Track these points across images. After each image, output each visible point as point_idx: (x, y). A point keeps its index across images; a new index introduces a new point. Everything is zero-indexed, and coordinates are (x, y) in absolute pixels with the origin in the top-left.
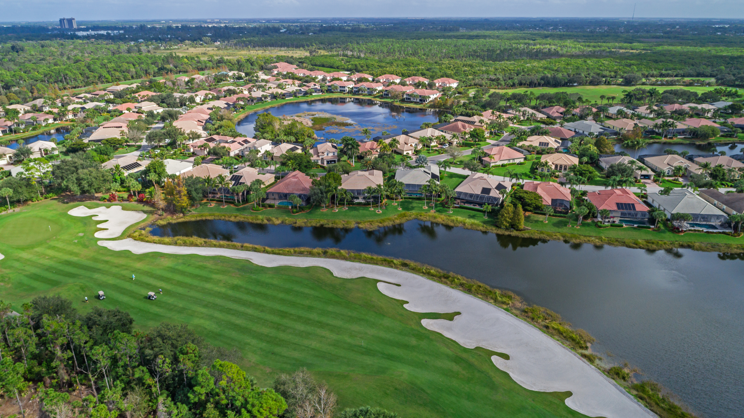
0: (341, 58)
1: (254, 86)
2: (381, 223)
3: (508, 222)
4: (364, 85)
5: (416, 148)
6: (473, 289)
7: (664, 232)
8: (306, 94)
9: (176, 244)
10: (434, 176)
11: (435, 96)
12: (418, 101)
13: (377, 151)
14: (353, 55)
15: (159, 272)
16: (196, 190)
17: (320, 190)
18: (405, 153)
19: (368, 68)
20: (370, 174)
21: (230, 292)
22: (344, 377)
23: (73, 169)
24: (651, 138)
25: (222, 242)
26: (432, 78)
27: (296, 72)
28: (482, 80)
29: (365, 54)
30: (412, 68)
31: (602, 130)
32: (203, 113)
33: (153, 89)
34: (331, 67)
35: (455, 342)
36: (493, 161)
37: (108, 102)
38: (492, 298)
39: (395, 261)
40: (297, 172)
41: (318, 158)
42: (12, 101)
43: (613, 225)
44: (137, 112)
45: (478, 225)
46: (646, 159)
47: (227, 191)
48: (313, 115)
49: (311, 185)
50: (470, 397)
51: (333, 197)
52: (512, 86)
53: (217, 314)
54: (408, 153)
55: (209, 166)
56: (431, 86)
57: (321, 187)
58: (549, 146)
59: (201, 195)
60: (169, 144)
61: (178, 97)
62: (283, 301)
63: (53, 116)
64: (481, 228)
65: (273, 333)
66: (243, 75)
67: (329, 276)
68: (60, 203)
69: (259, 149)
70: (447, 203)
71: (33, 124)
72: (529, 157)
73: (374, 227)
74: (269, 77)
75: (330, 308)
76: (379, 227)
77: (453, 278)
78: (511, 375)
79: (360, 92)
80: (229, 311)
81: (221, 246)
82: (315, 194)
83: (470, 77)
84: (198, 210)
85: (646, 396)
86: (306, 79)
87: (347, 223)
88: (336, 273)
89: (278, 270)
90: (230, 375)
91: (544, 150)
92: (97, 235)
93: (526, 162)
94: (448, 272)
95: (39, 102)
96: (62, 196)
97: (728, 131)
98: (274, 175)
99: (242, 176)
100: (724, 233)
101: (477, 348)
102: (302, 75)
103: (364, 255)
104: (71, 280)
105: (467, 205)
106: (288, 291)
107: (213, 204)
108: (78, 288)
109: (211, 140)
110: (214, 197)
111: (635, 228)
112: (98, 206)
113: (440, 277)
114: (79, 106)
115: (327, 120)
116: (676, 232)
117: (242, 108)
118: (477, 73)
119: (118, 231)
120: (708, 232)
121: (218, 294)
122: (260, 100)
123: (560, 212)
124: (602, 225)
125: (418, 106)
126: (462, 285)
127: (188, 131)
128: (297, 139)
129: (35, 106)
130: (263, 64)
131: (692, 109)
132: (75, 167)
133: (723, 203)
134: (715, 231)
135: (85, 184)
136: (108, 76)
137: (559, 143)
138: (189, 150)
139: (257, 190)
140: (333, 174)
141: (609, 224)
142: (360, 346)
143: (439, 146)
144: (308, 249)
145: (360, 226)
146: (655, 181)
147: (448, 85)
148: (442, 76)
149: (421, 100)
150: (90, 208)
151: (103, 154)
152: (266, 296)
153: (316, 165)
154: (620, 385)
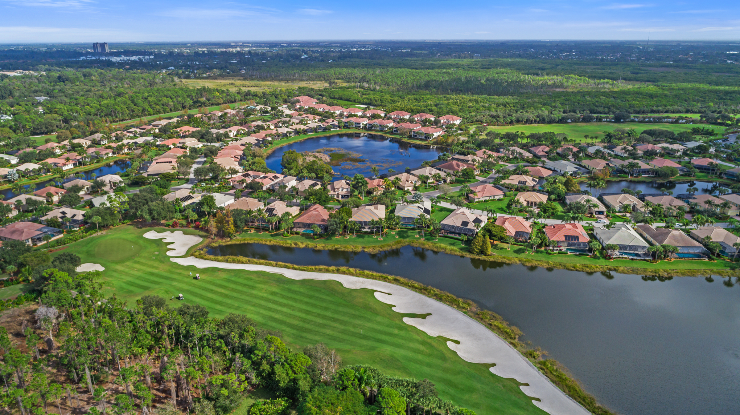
0: (358, 89)
1: (279, 122)
2: (381, 248)
3: (479, 249)
4: (377, 122)
5: (415, 184)
6: (443, 298)
7: (599, 258)
8: (325, 129)
9: (227, 261)
10: (426, 211)
11: (439, 134)
12: (423, 138)
13: (383, 187)
14: (369, 87)
15: (218, 282)
16: (240, 220)
17: (335, 222)
18: (406, 189)
19: (382, 102)
20: (375, 208)
21: (270, 297)
22: (348, 351)
23: (144, 201)
24: (619, 177)
25: (261, 261)
26: (439, 114)
27: (316, 107)
28: (484, 116)
29: (380, 86)
30: (421, 103)
31: (576, 170)
32: (238, 150)
33: (191, 124)
34: (348, 100)
35: (424, 332)
36: (476, 197)
37: (155, 136)
38: (456, 305)
39: (389, 277)
40: (317, 206)
41: (334, 193)
42: (74, 135)
43: (560, 252)
44: (182, 148)
45: (456, 251)
46: (605, 197)
47: (263, 220)
48: (331, 151)
49: (328, 217)
50: (429, 365)
51: (345, 227)
52: (510, 123)
53: (262, 311)
54: (408, 189)
55: (248, 199)
56: (436, 122)
57: (336, 219)
58: (527, 184)
59: (243, 224)
60: (212, 178)
61: (215, 132)
62: (307, 303)
63: (112, 150)
64: (458, 253)
65: (301, 324)
66: (269, 109)
67: (340, 287)
68: (136, 228)
69: (287, 184)
70: (433, 233)
71: (97, 158)
72: (508, 193)
73: (376, 251)
74: (293, 112)
75: (340, 309)
76: (379, 251)
77: (430, 290)
78: (458, 353)
79: (373, 128)
80: (270, 309)
81: (260, 264)
82: (331, 225)
83: (473, 114)
84: (241, 235)
85: (545, 368)
86: (326, 114)
87: (356, 247)
88: (346, 285)
89: (304, 282)
90: (276, 344)
91: (521, 188)
92: (169, 253)
93: (505, 198)
94: (427, 286)
95: (98, 136)
96: (135, 222)
97: (687, 171)
98: (299, 208)
99: (274, 209)
100: (645, 260)
101: (439, 337)
102: (321, 110)
103: (367, 272)
104: (157, 286)
105: (449, 235)
106: (311, 297)
107: (253, 231)
108: (163, 291)
109: (246, 175)
110: (253, 225)
111: (576, 255)
112: (164, 231)
113: (421, 289)
114: (131, 141)
115: (343, 156)
116: (608, 259)
117: (270, 143)
118: (480, 109)
119: (183, 251)
120: (632, 259)
121: (262, 298)
122: (285, 135)
123: (521, 242)
124: (552, 252)
125: (423, 143)
126: (436, 295)
127: (227, 168)
128: (317, 174)
129: (95, 140)
130: (286, 97)
131: (664, 148)
132: (146, 200)
133: (651, 236)
134: (638, 258)
135: (155, 213)
136: (150, 109)
137: (535, 181)
138: (229, 184)
139: (287, 220)
140: (346, 209)
141: (557, 252)
142: (360, 334)
143: (436, 182)
144: (325, 267)
145: (366, 250)
146: (607, 216)
147: (452, 122)
148: (448, 113)
149: (426, 137)
150: (159, 232)
151: (163, 188)
152: (295, 300)
153: (332, 198)
154: (530, 361)
